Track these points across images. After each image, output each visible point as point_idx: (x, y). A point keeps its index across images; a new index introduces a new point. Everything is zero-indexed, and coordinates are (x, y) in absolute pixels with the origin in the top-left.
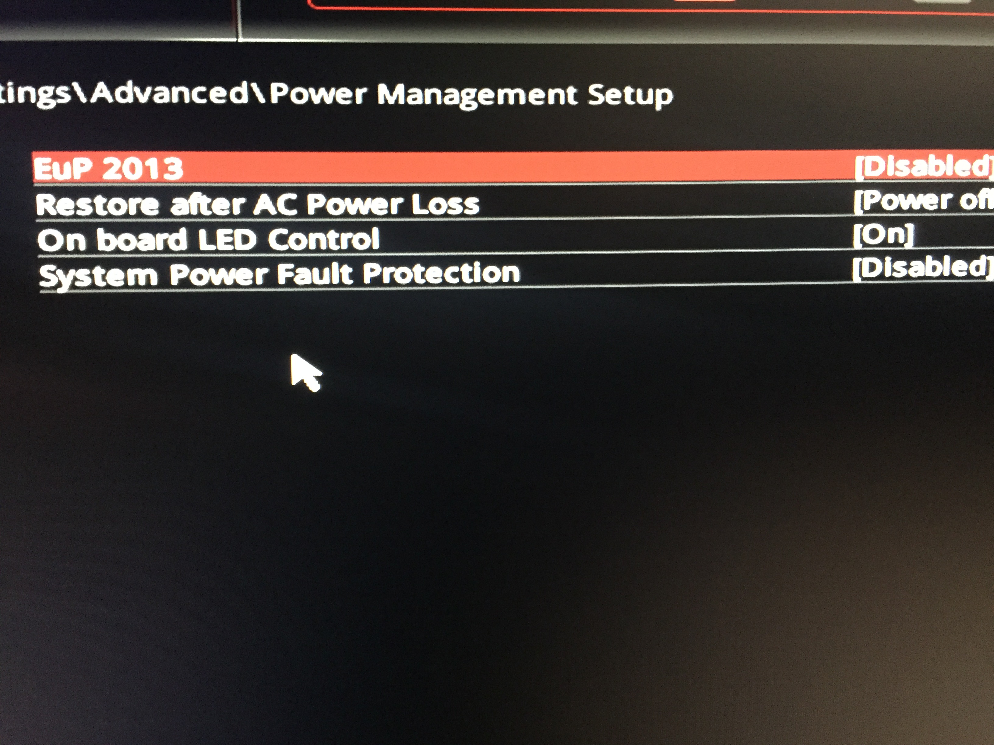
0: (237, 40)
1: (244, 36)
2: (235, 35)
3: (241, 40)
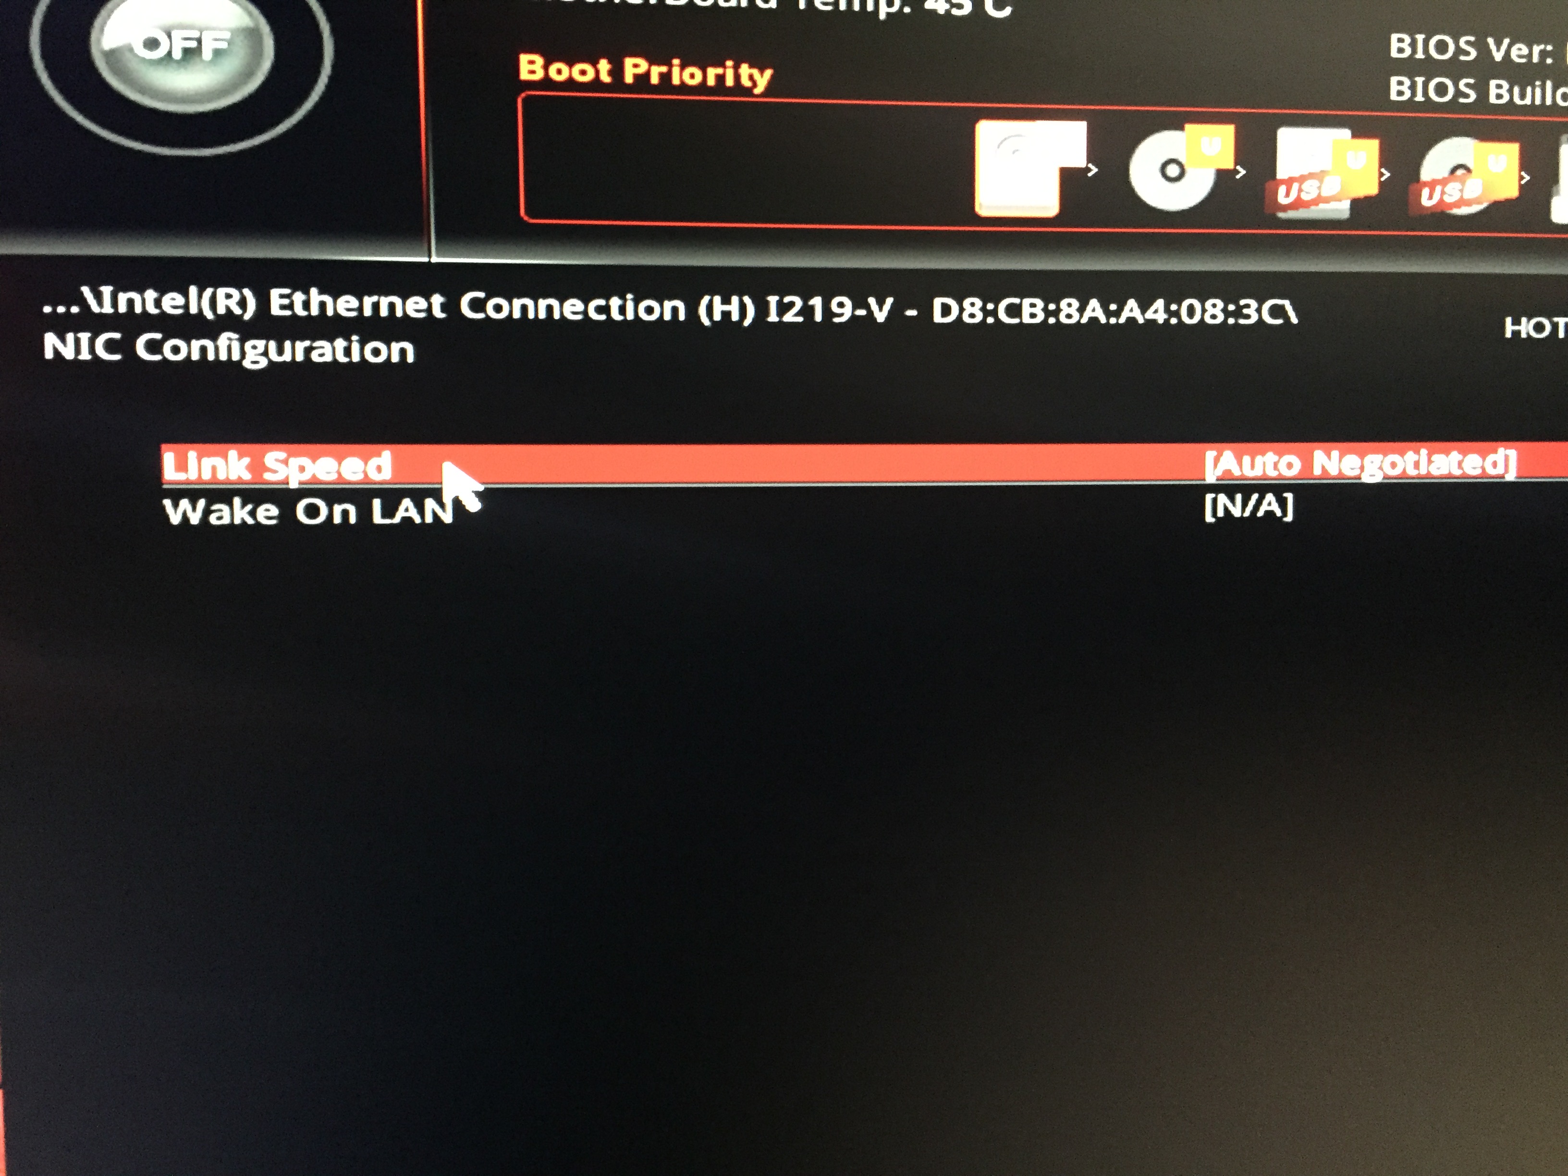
0: (430, 260)
1: (438, 255)
2: (427, 254)
3: (435, 259)
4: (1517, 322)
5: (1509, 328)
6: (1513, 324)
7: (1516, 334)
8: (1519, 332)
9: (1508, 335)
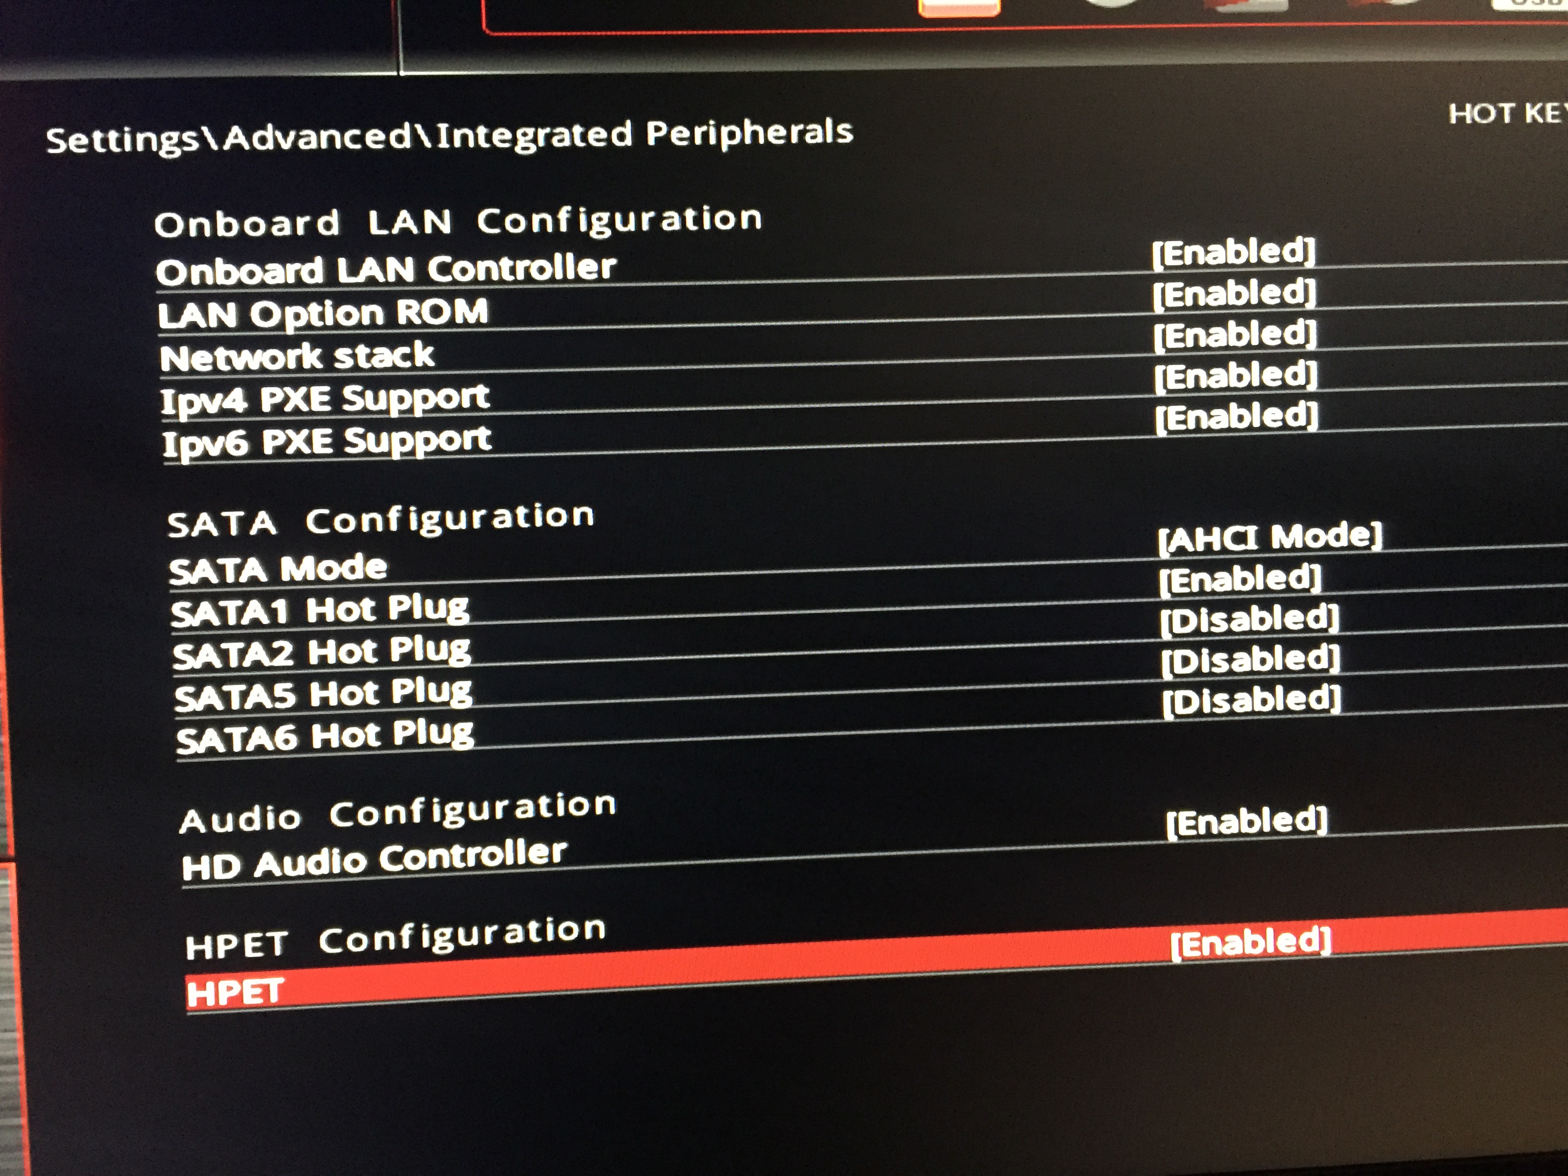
0: (398, 74)
1: (405, 70)
2: (395, 67)
3: (403, 73)
4: (1461, 108)
5: (1454, 114)
6: (1458, 110)
7: (1461, 120)
8: (1464, 118)
9: (1453, 121)
